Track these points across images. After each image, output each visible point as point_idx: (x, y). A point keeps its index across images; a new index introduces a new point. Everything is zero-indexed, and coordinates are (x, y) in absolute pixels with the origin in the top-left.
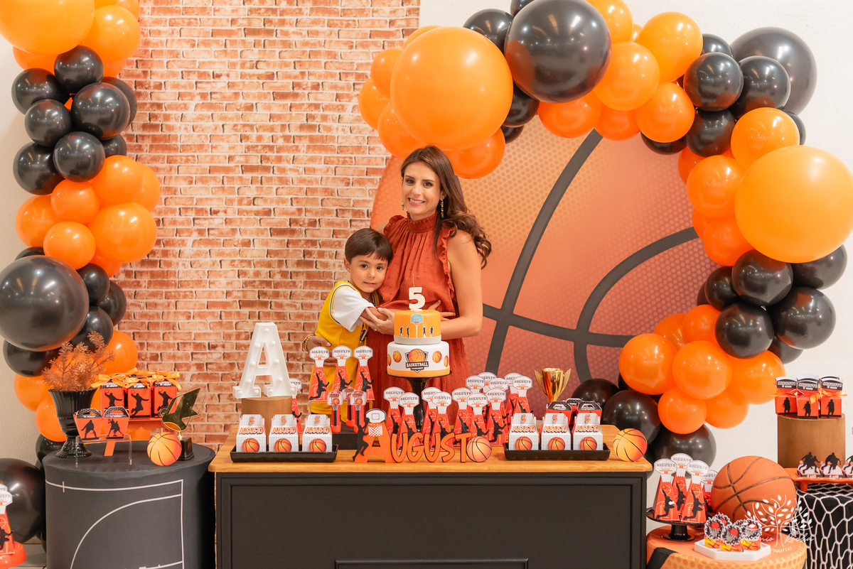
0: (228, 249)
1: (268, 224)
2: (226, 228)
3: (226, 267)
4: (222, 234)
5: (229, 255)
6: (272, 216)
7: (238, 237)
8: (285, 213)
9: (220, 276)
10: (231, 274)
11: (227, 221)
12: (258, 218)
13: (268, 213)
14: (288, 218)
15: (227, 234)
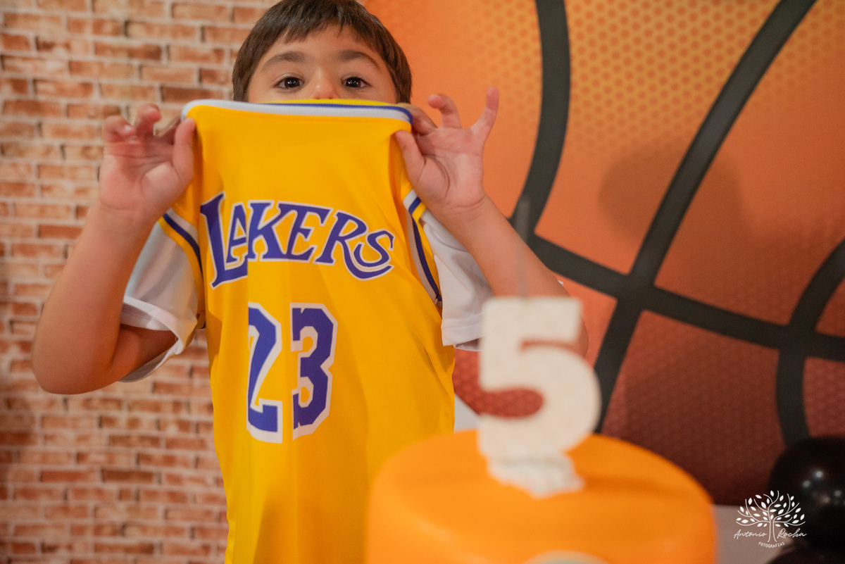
0: (78, 123)
1: (156, 77)
2: (71, 80)
3: (73, 159)
4: (62, 91)
5: (78, 135)
6: (164, 61)
7: (96, 99)
8: (188, 55)
9: (62, 176)
10: (83, 173)
11: (74, 67)
12: (136, 62)
13: (154, 53)
14: (194, 66)
15: (72, 93)
